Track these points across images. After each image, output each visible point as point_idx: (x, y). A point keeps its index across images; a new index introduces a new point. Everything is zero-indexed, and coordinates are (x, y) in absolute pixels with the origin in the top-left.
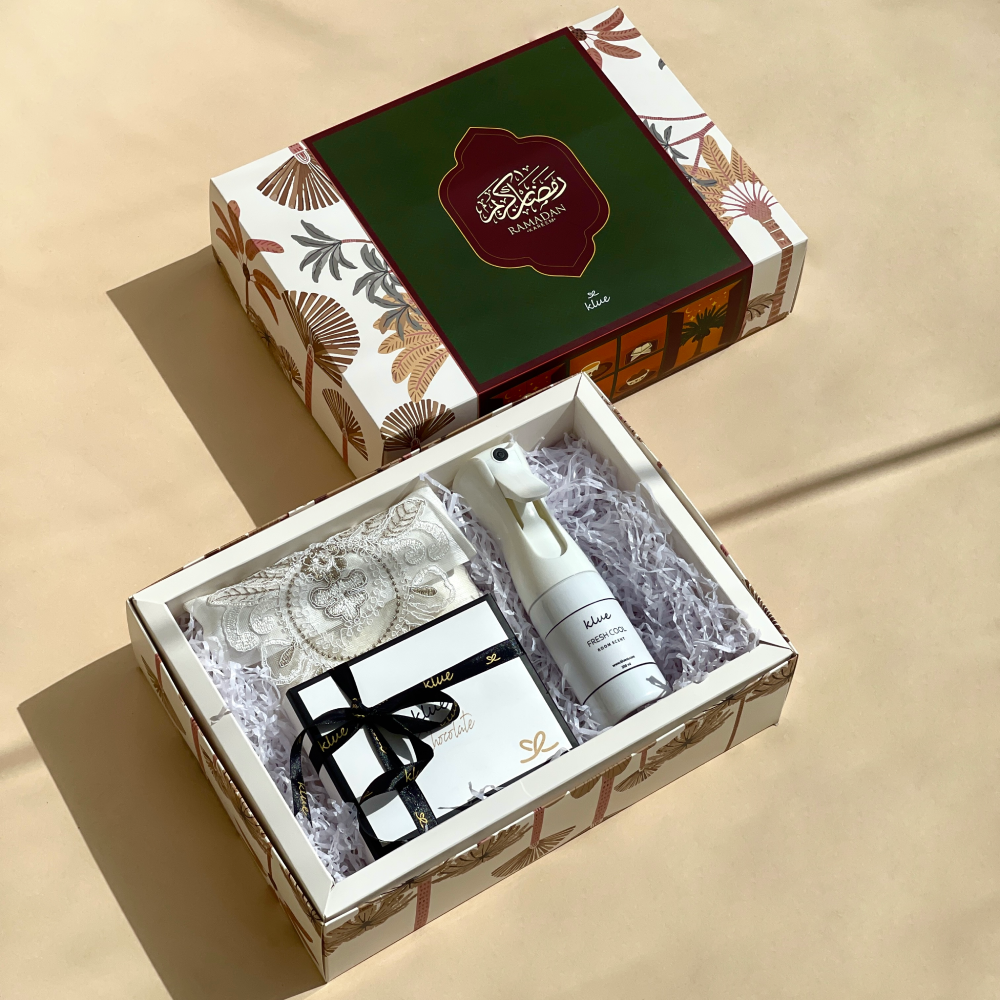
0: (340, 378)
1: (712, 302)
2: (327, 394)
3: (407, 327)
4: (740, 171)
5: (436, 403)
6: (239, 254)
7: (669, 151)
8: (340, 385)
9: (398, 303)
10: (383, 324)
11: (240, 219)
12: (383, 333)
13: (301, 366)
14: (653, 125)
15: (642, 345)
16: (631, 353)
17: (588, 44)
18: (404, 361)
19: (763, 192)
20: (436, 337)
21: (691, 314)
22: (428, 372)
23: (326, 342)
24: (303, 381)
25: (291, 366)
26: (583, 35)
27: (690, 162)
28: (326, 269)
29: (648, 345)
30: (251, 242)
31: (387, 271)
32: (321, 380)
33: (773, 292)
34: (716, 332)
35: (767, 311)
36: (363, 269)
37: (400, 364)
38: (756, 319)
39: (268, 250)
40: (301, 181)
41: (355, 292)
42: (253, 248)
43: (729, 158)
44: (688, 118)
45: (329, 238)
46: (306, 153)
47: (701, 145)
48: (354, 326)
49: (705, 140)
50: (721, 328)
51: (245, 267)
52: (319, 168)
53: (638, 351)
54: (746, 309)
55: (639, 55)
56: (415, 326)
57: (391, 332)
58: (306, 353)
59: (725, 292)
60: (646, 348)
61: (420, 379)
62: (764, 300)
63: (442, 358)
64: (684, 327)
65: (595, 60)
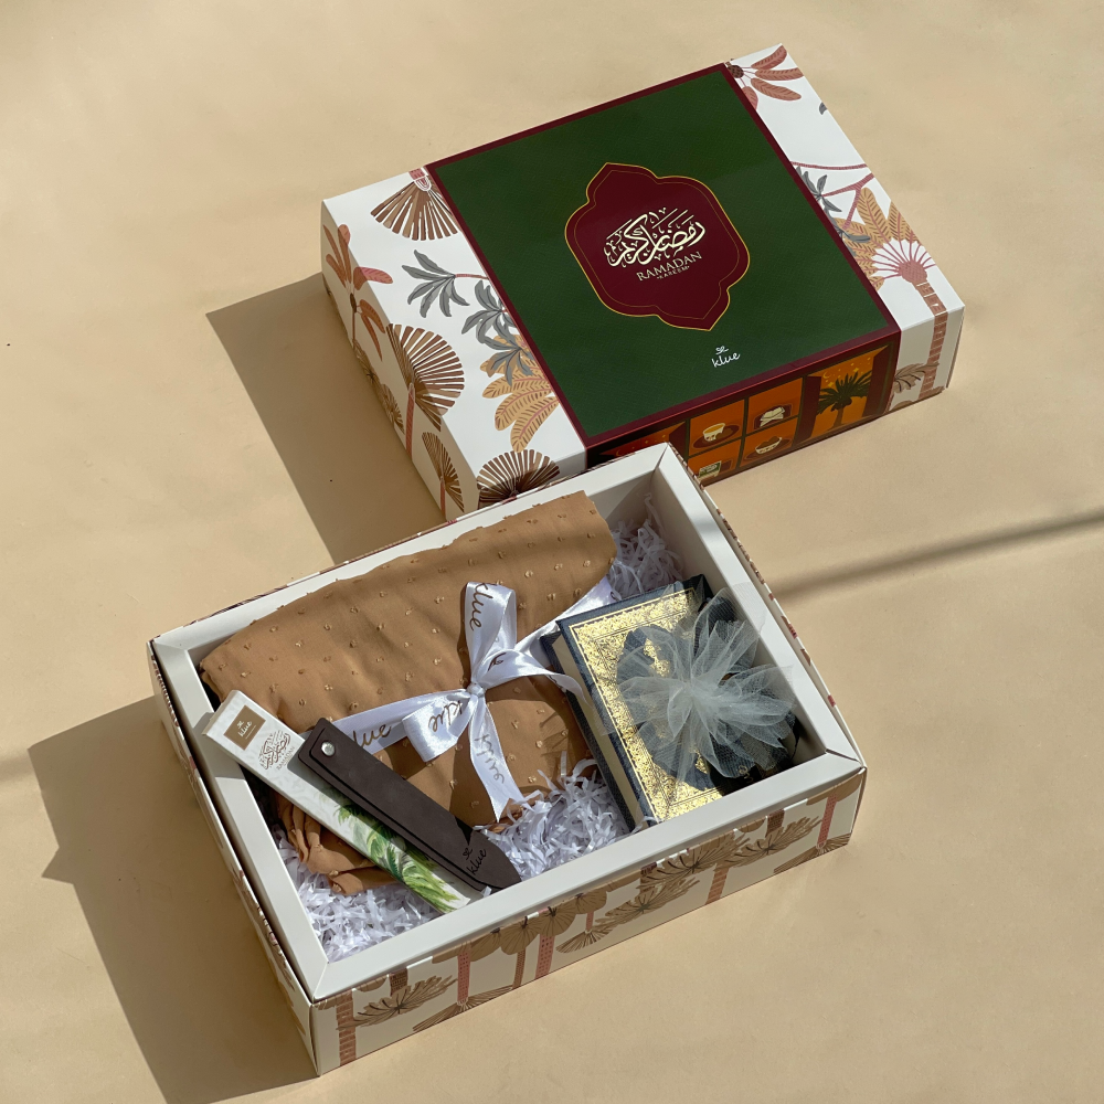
0: (439, 420)
1: (854, 367)
2: (426, 437)
3: (517, 372)
4: (897, 227)
5: (539, 455)
6: (347, 282)
7: (821, 203)
8: (439, 428)
9: (508, 345)
10: (491, 367)
11: (349, 245)
12: (490, 375)
13: (402, 408)
14: (806, 173)
15: (772, 410)
16: (761, 417)
17: (743, 82)
18: (510, 407)
19: (920, 252)
20: (547, 385)
21: (829, 379)
22: (534, 420)
23: (428, 382)
24: (404, 424)
25: (393, 407)
26: (740, 72)
27: (844, 216)
28: (436, 303)
29: (779, 410)
30: (359, 270)
31: (501, 311)
32: (421, 422)
33: (925, 363)
34: (858, 402)
35: (919, 384)
36: (476, 307)
37: (505, 411)
38: (905, 391)
39: (376, 280)
40: (419, 208)
41: (465, 330)
42: (361, 276)
43: (886, 214)
44: (846, 168)
45: (443, 272)
46: (427, 179)
47: (857, 198)
48: (460, 366)
49: (862, 193)
50: (865, 398)
51: (352, 296)
52: (439, 196)
53: (768, 417)
54: (892, 379)
55: (799, 97)
56: (526, 370)
57: (498, 376)
58: (408, 392)
59: (869, 357)
60: (777, 413)
61: (525, 428)
62: (914, 372)
63: (550, 407)
64: (822, 394)
65: (750, 100)
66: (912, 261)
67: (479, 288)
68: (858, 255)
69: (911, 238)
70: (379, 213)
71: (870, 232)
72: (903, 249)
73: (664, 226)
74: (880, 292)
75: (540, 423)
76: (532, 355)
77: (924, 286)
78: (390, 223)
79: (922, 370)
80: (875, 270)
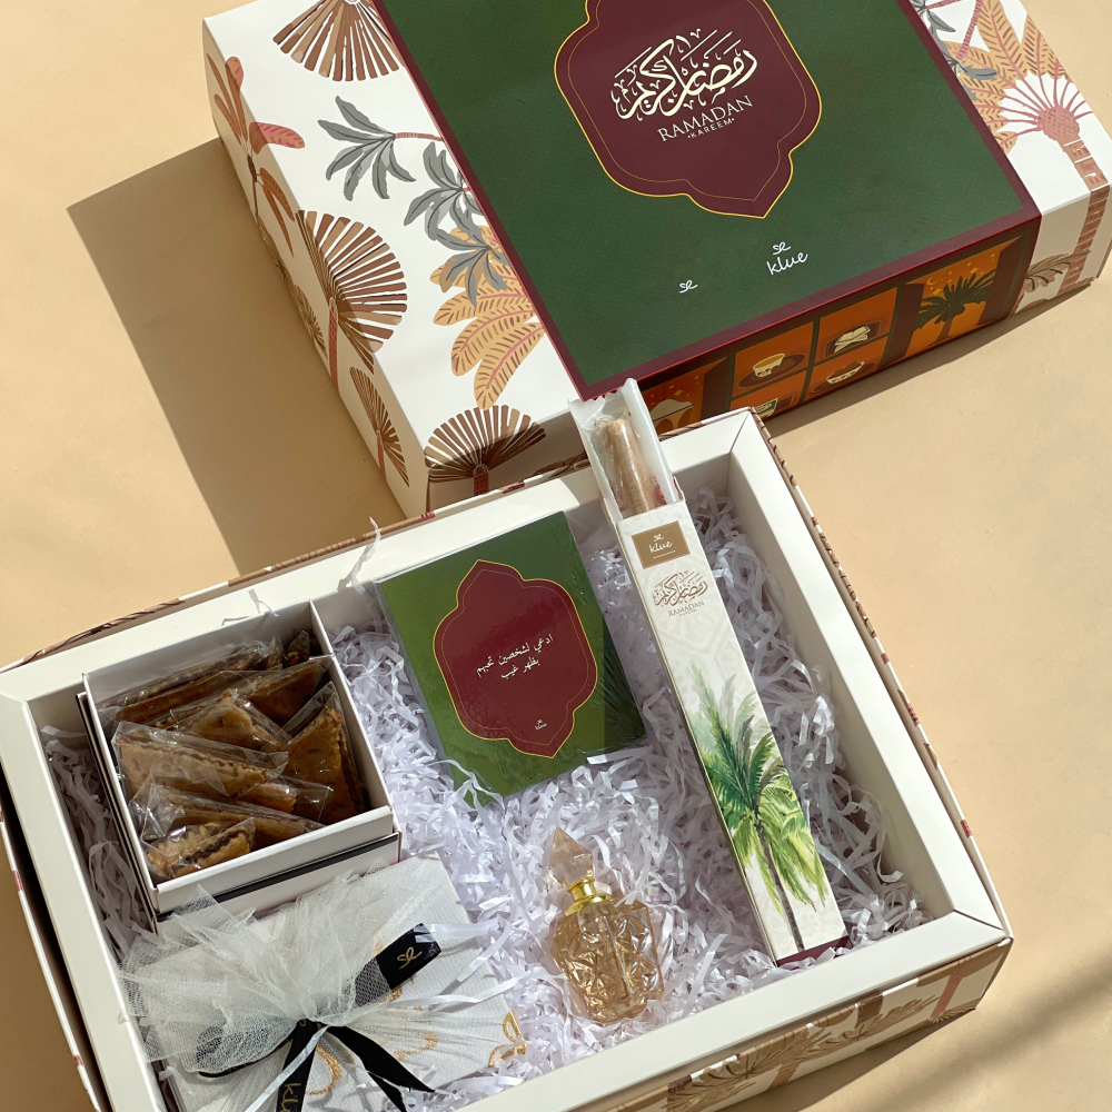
66: (1058, 106)
67: (429, 155)
68: (979, 99)
69: (1057, 71)
70: (286, 39)
71: (997, 62)
72: (1044, 87)
73: (698, 58)
74: (1010, 156)
75: (517, 363)
76: (505, 257)
77: (1075, 146)
78: (301, 53)
79: (1066, 261)
80: (1004, 121)
